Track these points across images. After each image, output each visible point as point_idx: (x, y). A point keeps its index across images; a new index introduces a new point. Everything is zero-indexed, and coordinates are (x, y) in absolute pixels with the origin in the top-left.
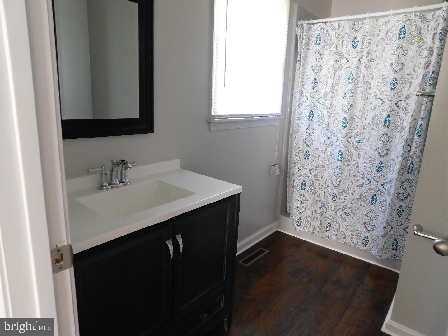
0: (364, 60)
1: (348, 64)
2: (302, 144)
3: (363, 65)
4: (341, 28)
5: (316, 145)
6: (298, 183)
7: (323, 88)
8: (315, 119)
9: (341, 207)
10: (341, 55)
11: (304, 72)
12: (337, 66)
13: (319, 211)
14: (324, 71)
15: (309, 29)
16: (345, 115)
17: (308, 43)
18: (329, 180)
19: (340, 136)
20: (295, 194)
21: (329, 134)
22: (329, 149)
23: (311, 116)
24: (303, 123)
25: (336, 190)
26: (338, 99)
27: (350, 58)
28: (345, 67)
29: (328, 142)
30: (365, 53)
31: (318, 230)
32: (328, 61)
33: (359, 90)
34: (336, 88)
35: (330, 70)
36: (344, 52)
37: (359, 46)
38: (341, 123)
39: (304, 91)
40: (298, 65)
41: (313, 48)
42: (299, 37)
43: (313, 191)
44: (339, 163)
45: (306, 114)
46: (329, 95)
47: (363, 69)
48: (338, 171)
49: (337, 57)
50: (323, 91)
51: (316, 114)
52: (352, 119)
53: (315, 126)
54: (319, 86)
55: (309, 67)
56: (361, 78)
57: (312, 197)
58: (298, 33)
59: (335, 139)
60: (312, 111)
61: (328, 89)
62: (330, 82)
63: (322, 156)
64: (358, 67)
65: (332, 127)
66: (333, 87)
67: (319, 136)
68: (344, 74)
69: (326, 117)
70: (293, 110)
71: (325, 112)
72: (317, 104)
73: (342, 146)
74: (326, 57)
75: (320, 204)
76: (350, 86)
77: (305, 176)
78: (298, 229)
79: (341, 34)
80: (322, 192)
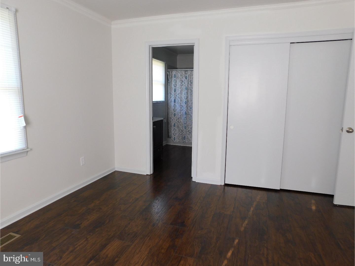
0: (189, 83)
1: (185, 84)
2: (173, 111)
3: (189, 85)
4: (182, 73)
5: (177, 111)
6: (173, 124)
7: (178, 92)
8: (176, 102)
9: (188, 131)
10: (182, 81)
11: (171, 86)
12: (181, 84)
13: (181, 134)
14: (177, 86)
15: (172, 73)
16: (186, 100)
17: (172, 77)
18: (183, 122)
19: (185, 107)
20: (172, 129)
21: (181, 107)
22: (182, 112)
23: (175, 101)
24: (173, 104)
25: (185, 125)
26: (183, 95)
27: (185, 82)
28: (184, 85)
29: (181, 109)
30: (189, 81)
31: (181, 140)
32: (179, 83)
33: (189, 92)
34: (182, 92)
35: (179, 86)
36: (183, 80)
37: (187, 79)
38: (184, 103)
39: (171, 92)
40: (169, 84)
41: (173, 79)
42: (168, 75)
43: (178, 127)
44: (185, 116)
45: (173, 100)
46: (180, 94)
47: (189, 86)
48: (185, 119)
49: (181, 82)
50: (178, 93)
51: (176, 100)
52: (188, 101)
53: (176, 104)
54: (177, 91)
55: (173, 85)
56: (189, 89)
57: (178, 129)
58: (168, 74)
59: (183, 108)
60: (175, 99)
61: (180, 92)
62: (180, 90)
63: (180, 114)
64: (188, 85)
65: (182, 104)
66: (181, 91)
67: (178, 108)
68: (184, 87)
69: (179, 101)
70: (168, 99)
71: (179, 99)
72: (177, 97)
73: (186, 110)
74: (178, 81)
75: (181, 131)
76: (186, 91)
77: (175, 122)
78: (174, 141)
79: (182, 74)
80: (181, 127)
